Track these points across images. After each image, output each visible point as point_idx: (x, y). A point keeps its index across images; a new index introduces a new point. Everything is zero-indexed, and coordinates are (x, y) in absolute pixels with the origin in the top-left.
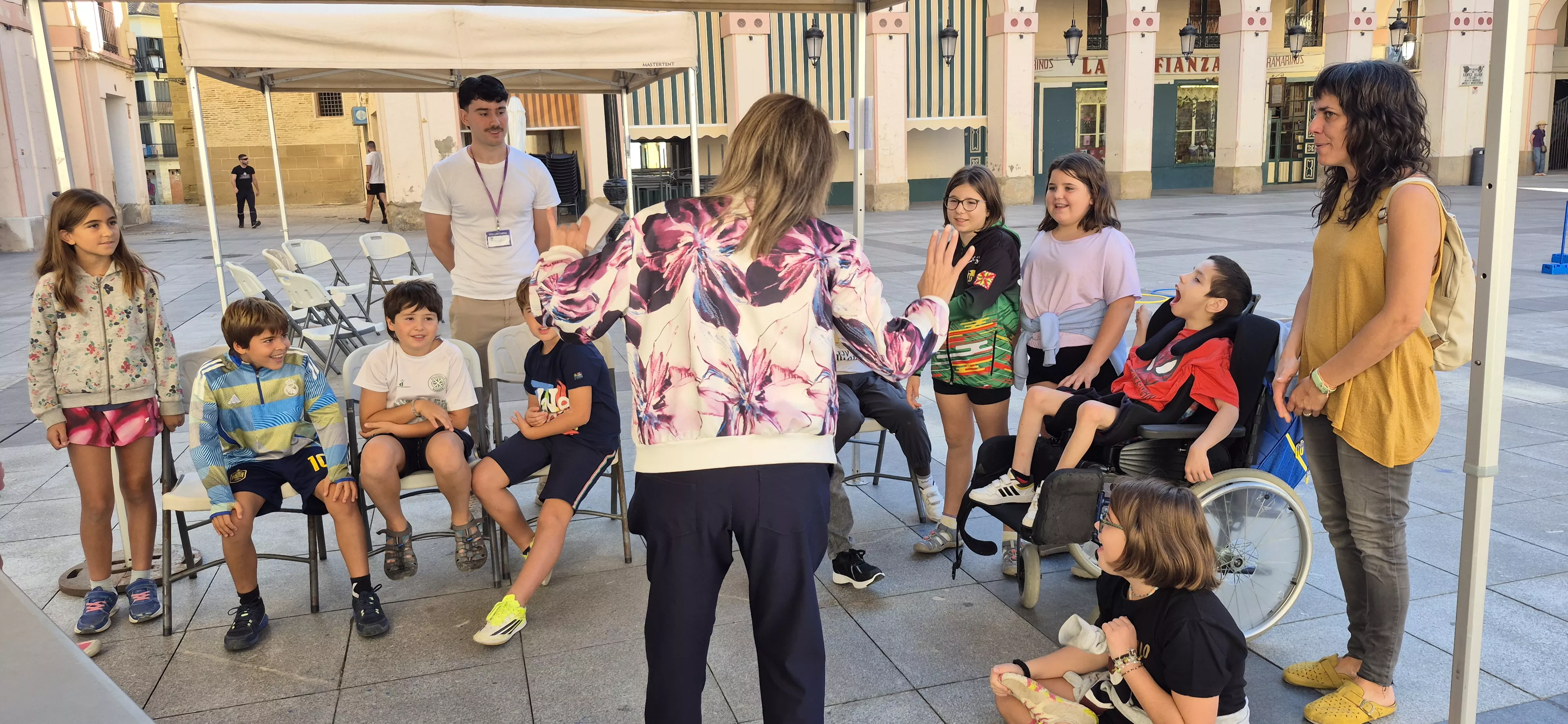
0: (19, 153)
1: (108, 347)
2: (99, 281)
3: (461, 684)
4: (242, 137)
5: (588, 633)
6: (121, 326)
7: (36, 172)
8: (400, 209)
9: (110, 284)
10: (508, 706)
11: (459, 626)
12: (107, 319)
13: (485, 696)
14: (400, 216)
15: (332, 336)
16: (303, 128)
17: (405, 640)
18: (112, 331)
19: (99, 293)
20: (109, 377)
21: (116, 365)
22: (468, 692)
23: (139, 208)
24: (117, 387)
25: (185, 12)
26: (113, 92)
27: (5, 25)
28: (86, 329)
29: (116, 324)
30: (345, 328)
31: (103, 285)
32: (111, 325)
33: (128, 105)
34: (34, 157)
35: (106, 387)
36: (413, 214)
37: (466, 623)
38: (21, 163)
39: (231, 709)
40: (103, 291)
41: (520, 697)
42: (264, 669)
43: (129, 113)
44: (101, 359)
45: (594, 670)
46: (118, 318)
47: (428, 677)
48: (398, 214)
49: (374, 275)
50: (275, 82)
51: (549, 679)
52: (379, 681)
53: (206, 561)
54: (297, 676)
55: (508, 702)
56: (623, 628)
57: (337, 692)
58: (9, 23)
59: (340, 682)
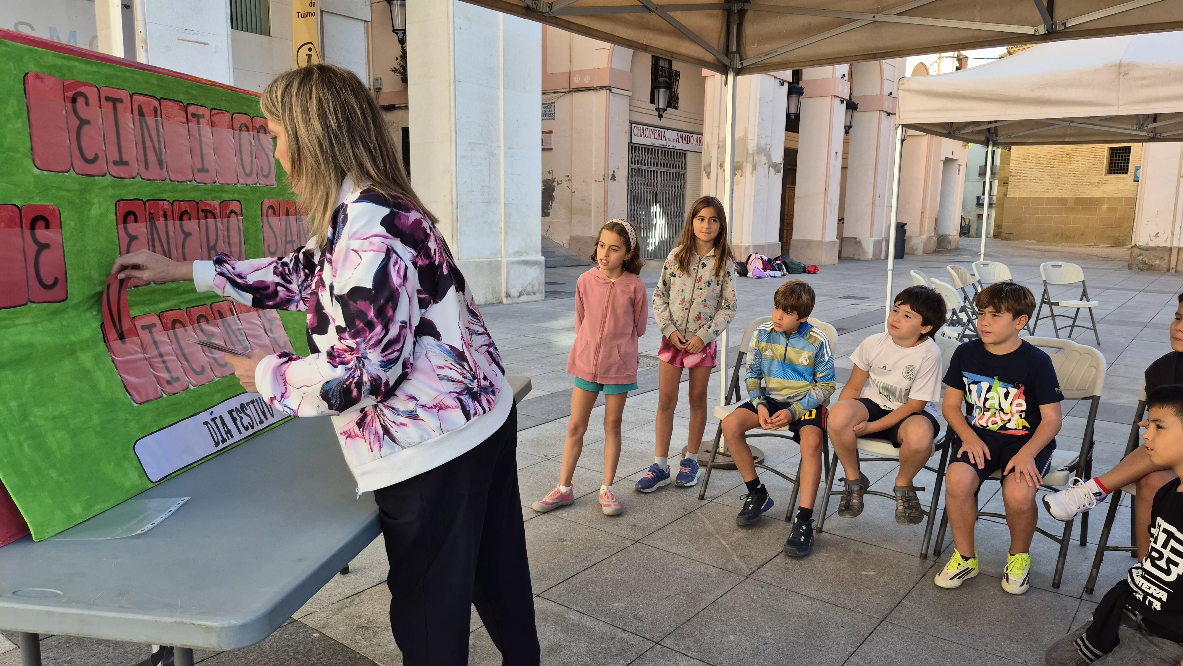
0: (878, 196)
1: (691, 303)
2: (700, 260)
3: (820, 614)
4: (1043, 190)
5: (954, 627)
6: (703, 291)
7: (885, 208)
8: (1142, 251)
9: (706, 262)
10: (833, 648)
11: (864, 573)
12: (697, 285)
13: (826, 632)
14: (1140, 258)
15: (959, 334)
16: (1091, 184)
17: (819, 566)
18: (697, 292)
19: (698, 267)
20: (687, 322)
21: (693, 314)
22: (818, 623)
23: (951, 237)
24: (690, 330)
25: (903, 84)
26: (950, 156)
27: (887, 113)
28: (683, 288)
29: (701, 289)
30: (970, 330)
31: (701, 262)
32: (698, 289)
33: (960, 165)
34: (886, 199)
35: (684, 328)
36: (1153, 256)
37: (872, 573)
38: (877, 203)
39: (682, 558)
40: (700, 266)
41: (849, 648)
42: (724, 543)
43: (959, 171)
44: (686, 309)
45: (926, 659)
46: (703, 286)
47: (805, 598)
48: (1140, 255)
49: (1046, 297)
50: (998, 138)
51: (884, 646)
52: (775, 584)
53: (766, 464)
54: (735, 556)
55: (836, 646)
56: (990, 639)
57: (744, 578)
58: (889, 111)
59: (753, 573)
